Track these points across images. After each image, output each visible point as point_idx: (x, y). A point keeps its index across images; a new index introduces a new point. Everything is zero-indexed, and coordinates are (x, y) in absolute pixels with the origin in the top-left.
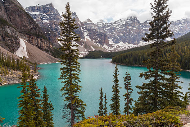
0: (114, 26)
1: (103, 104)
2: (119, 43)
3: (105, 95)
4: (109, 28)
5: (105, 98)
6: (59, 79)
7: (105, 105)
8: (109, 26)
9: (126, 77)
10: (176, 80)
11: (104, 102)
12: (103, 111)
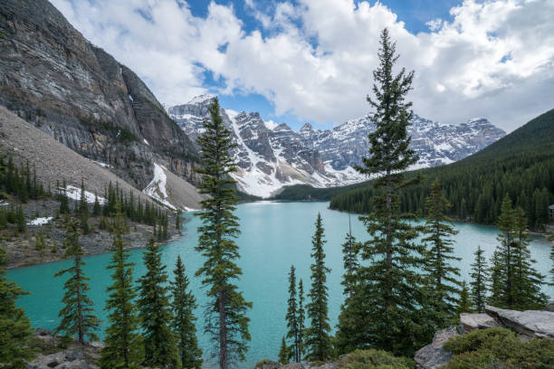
0: (335, 137)
1: (297, 302)
2: (344, 169)
3: (301, 283)
4: (323, 140)
5: (301, 287)
6: (196, 248)
7: (300, 303)
8: (325, 136)
9: (347, 244)
10: (446, 254)
11: (297, 297)
12: (297, 315)
